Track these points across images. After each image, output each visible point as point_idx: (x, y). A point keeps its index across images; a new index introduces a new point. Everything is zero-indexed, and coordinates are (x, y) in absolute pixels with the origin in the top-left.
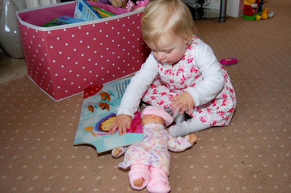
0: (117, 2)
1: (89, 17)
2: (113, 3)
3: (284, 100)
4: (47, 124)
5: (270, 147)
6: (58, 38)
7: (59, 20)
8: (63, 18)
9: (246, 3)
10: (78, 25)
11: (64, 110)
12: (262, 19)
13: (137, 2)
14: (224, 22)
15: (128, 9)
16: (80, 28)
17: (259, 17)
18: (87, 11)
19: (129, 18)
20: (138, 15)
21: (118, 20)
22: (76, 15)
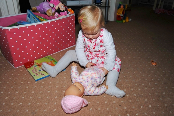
0: (50, 13)
1: (34, 21)
2: (47, 13)
4: (8, 83)
5: (135, 95)
6: (15, 33)
7: (18, 23)
8: (20, 22)
10: (27, 25)
11: (19, 73)
13: (60, 13)
15: (55, 17)
16: (27, 27)
18: (33, 18)
19: (56, 21)
20: (61, 20)
21: (50, 23)
22: (27, 20)
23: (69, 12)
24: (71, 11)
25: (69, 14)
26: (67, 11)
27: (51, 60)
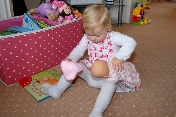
0: (52, 17)
1: (32, 27)
2: (49, 17)
3: (164, 81)
6: (9, 43)
7: (12, 29)
8: (14, 28)
9: (134, 14)
11: (13, 93)
12: (144, 24)
13: (65, 17)
14: (121, 26)
15: (59, 21)
16: (25, 36)
17: (142, 23)
18: (31, 23)
19: (59, 28)
20: (66, 26)
21: (52, 30)
22: (24, 25)
23: (75, 15)
24: (78, 14)
25: (75, 18)
26: (74, 15)
27: (53, 74)
